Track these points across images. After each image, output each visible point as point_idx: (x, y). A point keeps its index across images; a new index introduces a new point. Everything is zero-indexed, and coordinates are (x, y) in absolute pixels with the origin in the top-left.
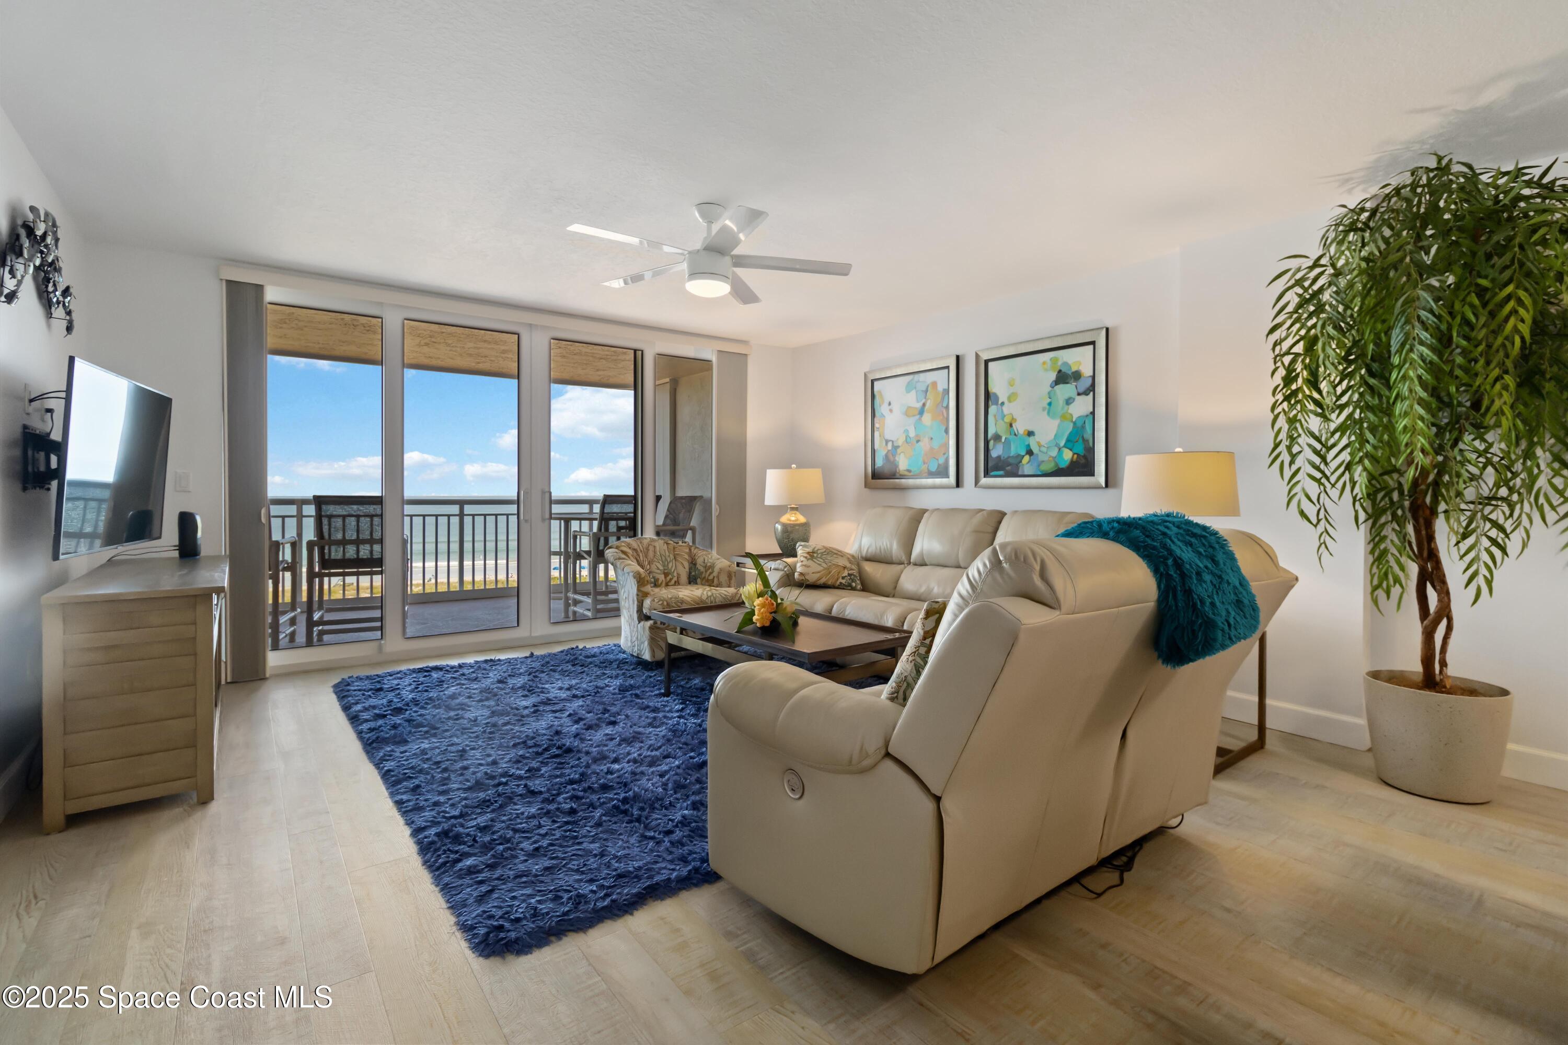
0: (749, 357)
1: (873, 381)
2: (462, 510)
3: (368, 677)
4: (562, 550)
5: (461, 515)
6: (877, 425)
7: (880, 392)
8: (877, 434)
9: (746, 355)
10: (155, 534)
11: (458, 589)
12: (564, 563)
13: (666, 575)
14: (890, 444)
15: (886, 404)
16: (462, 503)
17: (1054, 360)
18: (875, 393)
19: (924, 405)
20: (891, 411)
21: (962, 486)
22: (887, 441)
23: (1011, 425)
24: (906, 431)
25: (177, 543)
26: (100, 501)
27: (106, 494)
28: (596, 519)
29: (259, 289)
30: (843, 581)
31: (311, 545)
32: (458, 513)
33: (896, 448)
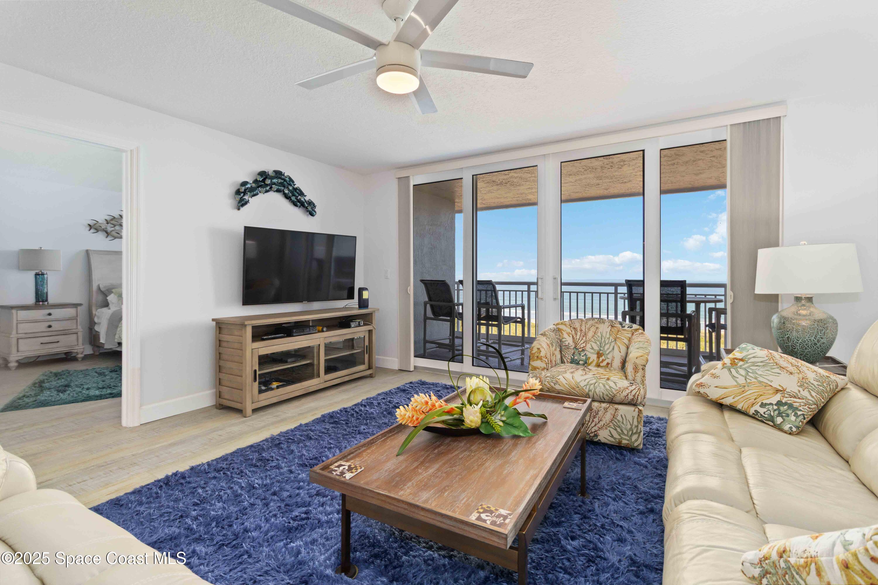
13: (599, 355)
29: (408, 178)
30: (762, 411)
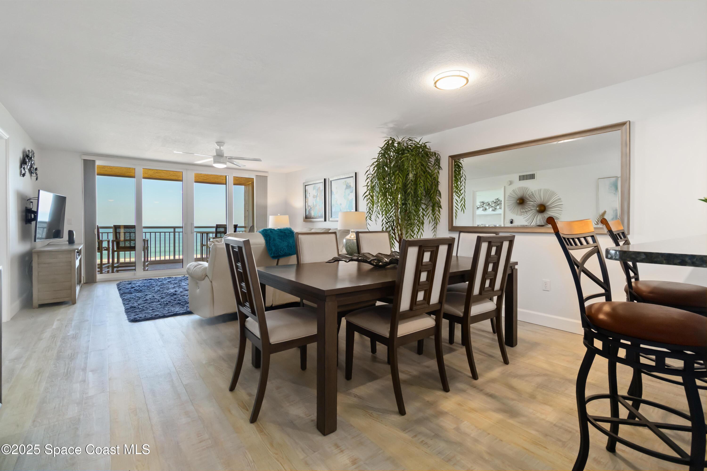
0: (268, 177)
1: (305, 186)
2: (174, 230)
3: (128, 281)
4: (206, 244)
5: (174, 232)
6: (306, 201)
7: (307, 190)
8: (306, 203)
9: (267, 176)
10: (61, 237)
11: (173, 259)
12: (206, 248)
14: (310, 207)
15: (309, 194)
16: (174, 228)
17: (345, 181)
18: (306, 190)
19: (317, 194)
20: (310, 196)
21: (327, 221)
22: (309, 206)
23: (337, 202)
24: (313, 203)
25: (68, 239)
26: (44, 228)
27: (45, 225)
28: (214, 233)
29: (94, 161)
31: (113, 241)
32: (173, 231)
33: (311, 208)
